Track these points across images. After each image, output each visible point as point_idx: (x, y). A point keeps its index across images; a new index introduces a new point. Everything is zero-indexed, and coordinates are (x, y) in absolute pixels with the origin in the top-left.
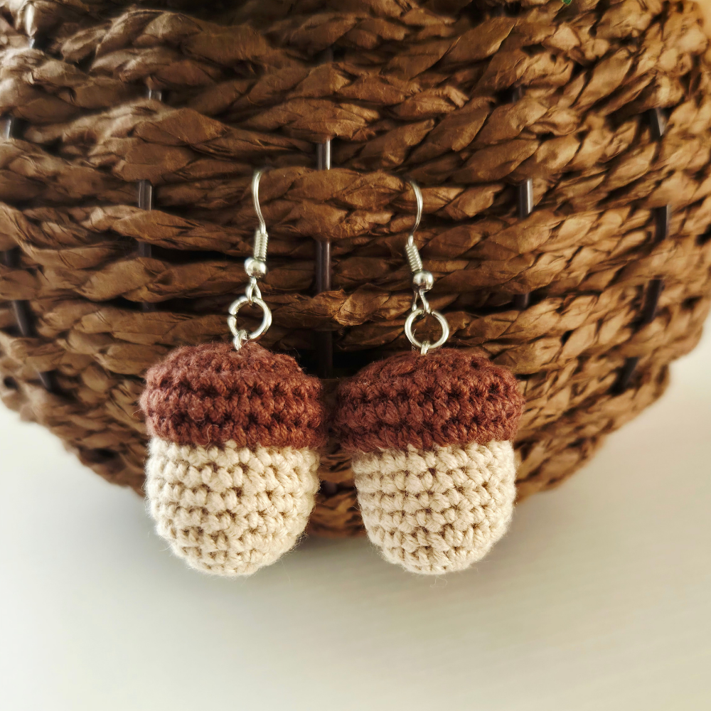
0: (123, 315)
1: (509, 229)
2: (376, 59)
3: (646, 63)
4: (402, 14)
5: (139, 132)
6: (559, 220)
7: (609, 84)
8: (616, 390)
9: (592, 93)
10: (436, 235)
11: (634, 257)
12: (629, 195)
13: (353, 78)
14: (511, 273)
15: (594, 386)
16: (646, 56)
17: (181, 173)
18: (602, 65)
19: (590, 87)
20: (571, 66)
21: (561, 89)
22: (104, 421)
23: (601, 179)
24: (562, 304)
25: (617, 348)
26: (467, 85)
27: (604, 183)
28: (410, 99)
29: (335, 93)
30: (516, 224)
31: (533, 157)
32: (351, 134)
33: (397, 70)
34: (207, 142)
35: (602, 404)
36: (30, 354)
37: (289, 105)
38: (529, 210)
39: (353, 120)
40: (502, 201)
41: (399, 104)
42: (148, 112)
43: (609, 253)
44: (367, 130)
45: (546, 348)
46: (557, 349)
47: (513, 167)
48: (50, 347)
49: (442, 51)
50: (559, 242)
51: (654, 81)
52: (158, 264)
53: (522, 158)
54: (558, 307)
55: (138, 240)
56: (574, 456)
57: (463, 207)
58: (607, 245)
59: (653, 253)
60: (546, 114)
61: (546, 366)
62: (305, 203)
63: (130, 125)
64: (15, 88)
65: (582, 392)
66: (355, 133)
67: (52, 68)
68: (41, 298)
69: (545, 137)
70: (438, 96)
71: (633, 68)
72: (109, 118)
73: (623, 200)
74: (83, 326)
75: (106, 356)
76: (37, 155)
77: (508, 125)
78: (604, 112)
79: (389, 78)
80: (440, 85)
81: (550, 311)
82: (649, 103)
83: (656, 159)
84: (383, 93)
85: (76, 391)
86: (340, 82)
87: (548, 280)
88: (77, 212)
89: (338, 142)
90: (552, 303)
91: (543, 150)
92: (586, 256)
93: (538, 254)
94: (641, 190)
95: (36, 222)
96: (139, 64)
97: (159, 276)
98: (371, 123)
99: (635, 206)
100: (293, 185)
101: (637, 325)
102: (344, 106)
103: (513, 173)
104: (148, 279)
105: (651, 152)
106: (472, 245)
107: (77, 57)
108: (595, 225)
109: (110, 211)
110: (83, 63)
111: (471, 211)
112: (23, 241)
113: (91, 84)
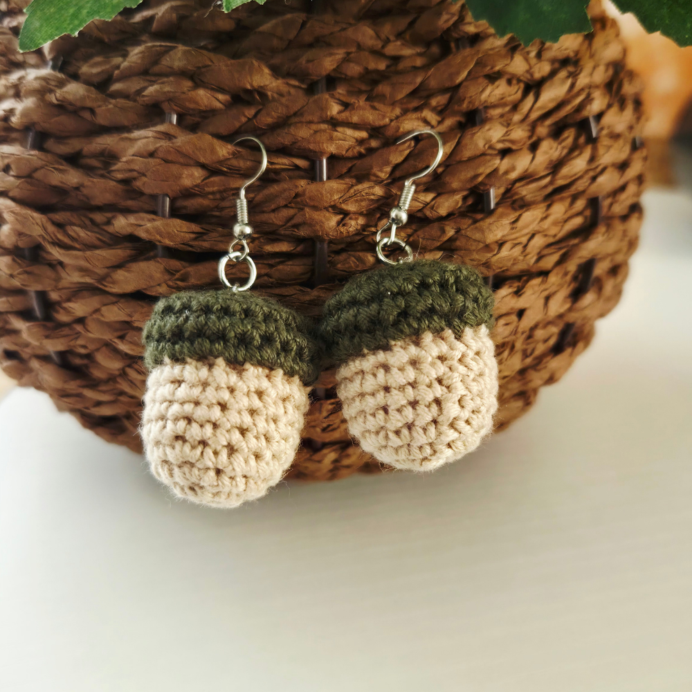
0: (143, 307)
1: (477, 225)
2: (364, 87)
3: (583, 80)
4: (383, 47)
5: (161, 154)
6: (517, 214)
7: (552, 100)
8: (557, 349)
9: (539, 108)
10: (416, 231)
11: (576, 241)
12: (570, 190)
13: (346, 106)
14: (480, 260)
15: (540, 348)
16: (582, 75)
17: (196, 189)
18: (548, 84)
19: (539, 104)
20: (522, 85)
21: (515, 107)
22: (114, 394)
23: (548, 179)
24: (518, 287)
25: (561, 316)
26: (439, 108)
27: (551, 183)
28: (394, 121)
29: (332, 118)
30: (482, 219)
31: (496, 170)
32: (344, 152)
33: (381, 98)
34: (221, 162)
35: (547, 362)
36: (47, 337)
37: (292, 130)
38: (492, 206)
39: (346, 140)
40: (470, 202)
41: (385, 126)
42: (168, 136)
43: (555, 236)
44: (357, 148)
45: (507, 324)
46: (515, 324)
47: (480, 179)
48: (66, 331)
49: (419, 80)
50: (517, 232)
51: (589, 95)
52: (175, 264)
53: (488, 171)
54: (515, 289)
55: (158, 243)
56: (519, 404)
57: (437, 208)
58: (553, 231)
59: (590, 238)
60: (507, 132)
61: (507, 340)
62: (307, 210)
63: (151, 148)
64: (38, 107)
65: (531, 354)
66: (347, 151)
67: (74, 90)
68: (59, 289)
69: (505, 153)
70: (418, 119)
71: (573, 86)
72: (131, 140)
73: (565, 194)
74: (102, 316)
75: (124, 341)
76: (61, 167)
77: (476, 145)
78: (548, 122)
79: (376, 104)
80: (418, 109)
81: (510, 294)
82: (585, 113)
83: (592, 159)
84: (371, 117)
85: (87, 366)
86: (335, 109)
87: (509, 264)
88: (99, 217)
89: (333, 159)
90: (510, 287)
91: (504, 164)
92: (538, 242)
93: (501, 244)
94: (580, 185)
95: (60, 226)
96: (157, 91)
97: (178, 275)
98: (361, 142)
99: (575, 198)
100: (297, 195)
101: (576, 295)
102: (340, 129)
103: (482, 183)
104: (167, 277)
105: (587, 153)
106: (446, 239)
107: (96, 80)
108: (544, 215)
109: (132, 219)
110: (102, 85)
111: (443, 212)
112: (49, 242)
113: (111, 106)
